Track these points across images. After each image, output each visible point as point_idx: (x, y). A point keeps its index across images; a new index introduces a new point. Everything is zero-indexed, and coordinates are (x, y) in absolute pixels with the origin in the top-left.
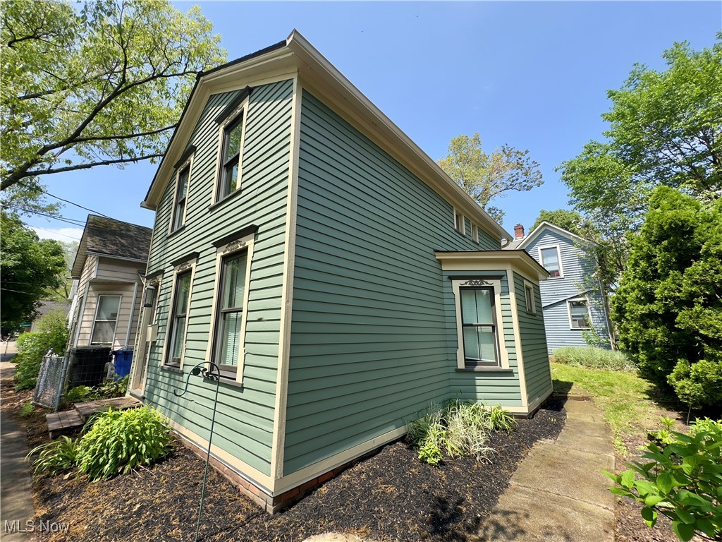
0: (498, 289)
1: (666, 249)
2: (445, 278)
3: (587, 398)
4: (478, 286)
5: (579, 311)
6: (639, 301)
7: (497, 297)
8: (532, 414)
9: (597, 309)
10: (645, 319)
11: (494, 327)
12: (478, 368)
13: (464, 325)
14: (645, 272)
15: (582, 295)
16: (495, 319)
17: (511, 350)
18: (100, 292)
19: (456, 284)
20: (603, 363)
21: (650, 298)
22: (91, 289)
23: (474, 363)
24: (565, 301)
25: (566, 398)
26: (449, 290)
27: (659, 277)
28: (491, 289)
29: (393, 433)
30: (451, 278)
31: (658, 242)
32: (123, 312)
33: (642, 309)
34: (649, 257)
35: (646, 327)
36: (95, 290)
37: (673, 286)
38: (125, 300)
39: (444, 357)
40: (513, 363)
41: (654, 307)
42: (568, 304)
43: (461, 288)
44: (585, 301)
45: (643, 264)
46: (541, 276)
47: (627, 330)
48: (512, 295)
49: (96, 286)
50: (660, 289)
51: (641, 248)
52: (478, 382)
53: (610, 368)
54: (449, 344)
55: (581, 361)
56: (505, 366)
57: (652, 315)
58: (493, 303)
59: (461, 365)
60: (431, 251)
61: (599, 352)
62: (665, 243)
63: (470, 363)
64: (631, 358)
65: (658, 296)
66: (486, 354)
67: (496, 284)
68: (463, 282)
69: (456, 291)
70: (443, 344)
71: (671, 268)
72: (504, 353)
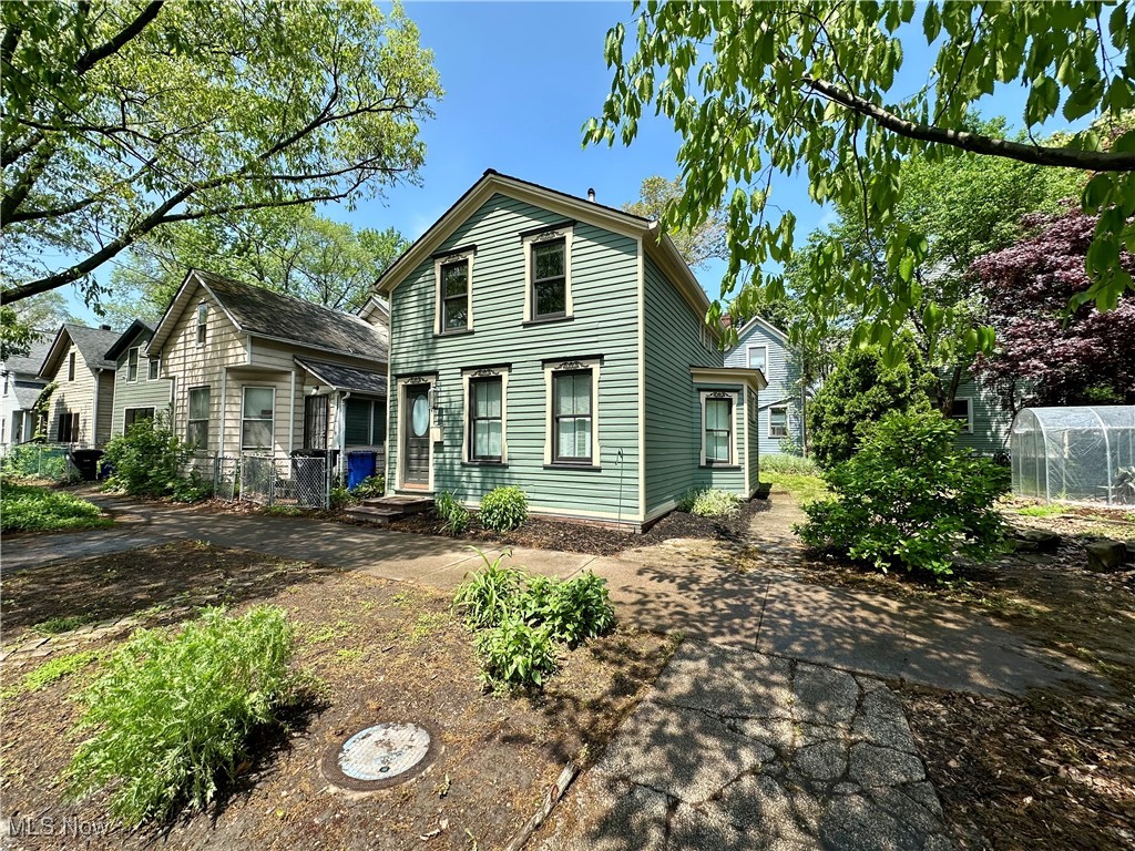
0: (735, 401)
1: (857, 374)
2: (694, 390)
3: (785, 493)
4: (722, 398)
5: (779, 419)
6: (834, 413)
7: (734, 407)
8: (750, 500)
9: (796, 417)
10: (835, 428)
11: (729, 432)
12: (714, 465)
13: (707, 430)
14: (841, 391)
15: (786, 402)
16: (730, 426)
17: (741, 451)
18: (244, 382)
19: (703, 395)
20: (796, 469)
21: (841, 412)
22: (229, 378)
23: (712, 462)
24: (766, 407)
25: (768, 494)
26: (697, 400)
27: (849, 395)
28: (730, 401)
29: (672, 504)
30: (700, 390)
31: (853, 368)
32: (279, 408)
33: (835, 420)
34: (845, 379)
35: (835, 434)
36: (236, 379)
37: (857, 404)
38: (280, 393)
39: (690, 456)
40: (742, 461)
41: (843, 419)
42: (769, 411)
43: (707, 399)
44: (786, 408)
45: (841, 384)
46: (760, 386)
47: (820, 438)
48: (745, 406)
49: (237, 374)
50: (849, 405)
51: (842, 371)
52: (714, 476)
53: (800, 474)
54: (695, 446)
55: (775, 468)
56: (736, 464)
57: (840, 425)
58: (730, 412)
59: (703, 463)
60: (687, 365)
61: (793, 459)
62: (857, 370)
63: (709, 462)
64: (819, 464)
65: (846, 411)
66: (721, 453)
67: (735, 396)
68: (709, 393)
69: (703, 401)
70: (690, 451)
71: (857, 390)
72: (736, 452)
